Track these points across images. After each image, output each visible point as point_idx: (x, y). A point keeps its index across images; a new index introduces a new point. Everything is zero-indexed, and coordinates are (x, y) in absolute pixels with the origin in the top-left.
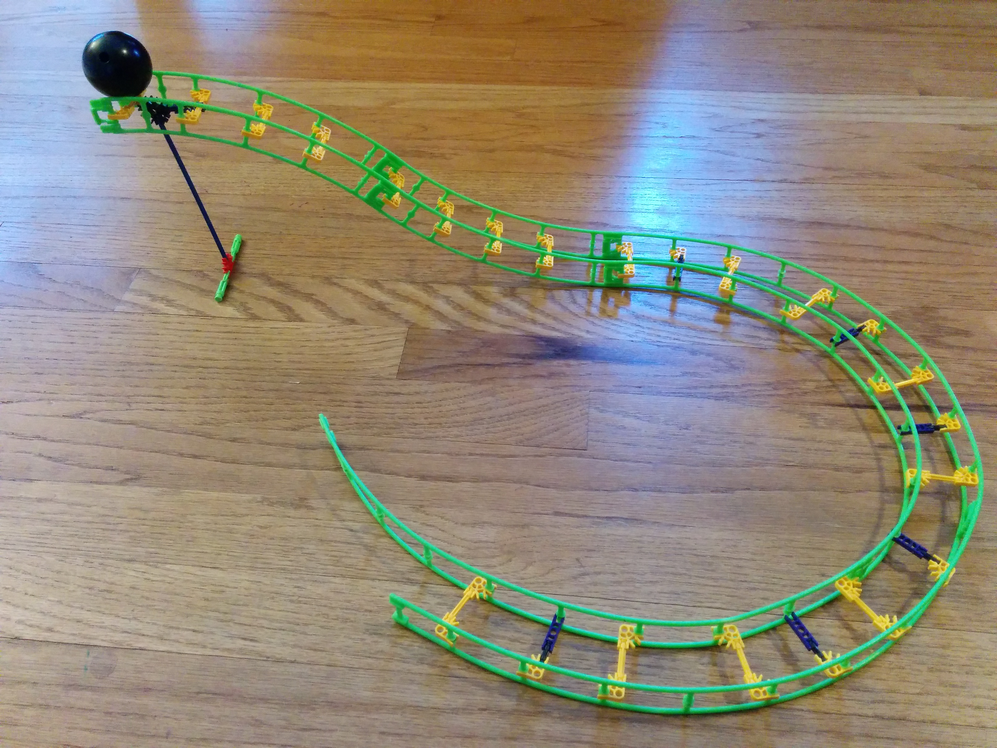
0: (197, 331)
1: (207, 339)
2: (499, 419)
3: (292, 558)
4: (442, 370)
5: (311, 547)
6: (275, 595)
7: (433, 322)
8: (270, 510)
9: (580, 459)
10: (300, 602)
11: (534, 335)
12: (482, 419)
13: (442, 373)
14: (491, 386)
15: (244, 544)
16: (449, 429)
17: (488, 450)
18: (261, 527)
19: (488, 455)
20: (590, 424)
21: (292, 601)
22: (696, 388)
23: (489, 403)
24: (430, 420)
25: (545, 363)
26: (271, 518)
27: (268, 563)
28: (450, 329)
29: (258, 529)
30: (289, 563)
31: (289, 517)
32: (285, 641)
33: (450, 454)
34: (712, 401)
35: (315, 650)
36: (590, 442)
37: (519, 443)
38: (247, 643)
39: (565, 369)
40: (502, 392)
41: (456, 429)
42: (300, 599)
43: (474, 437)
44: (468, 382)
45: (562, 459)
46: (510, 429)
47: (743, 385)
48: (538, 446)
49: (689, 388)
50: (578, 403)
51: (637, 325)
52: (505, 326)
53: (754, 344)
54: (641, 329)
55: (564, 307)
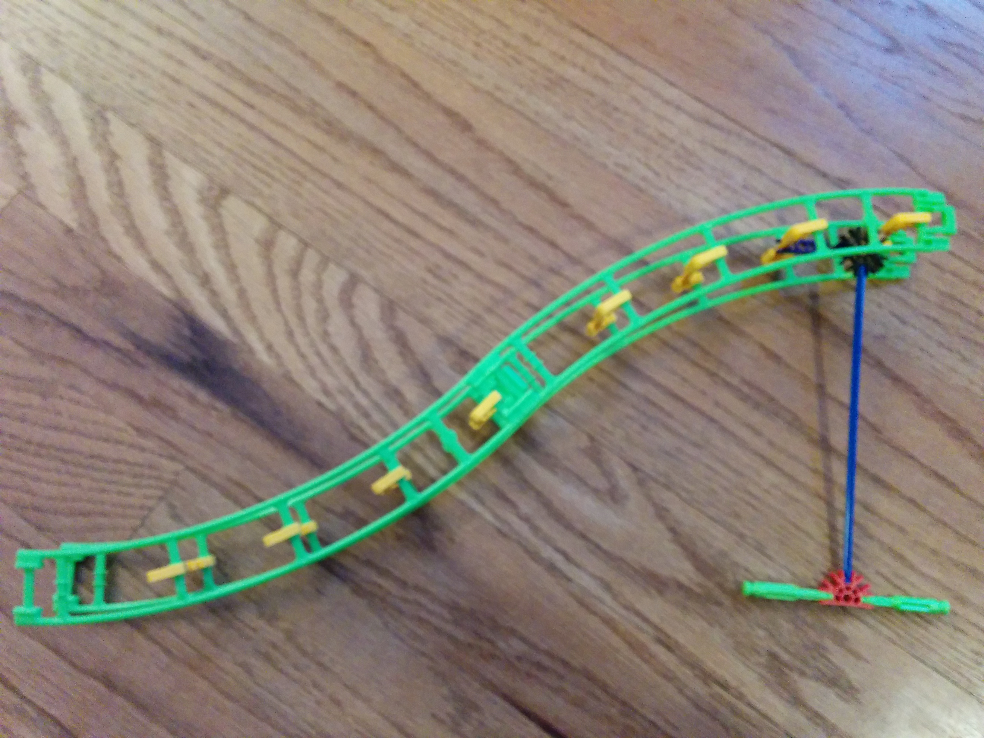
2: (23, 447)
4: (10, 307)
7: (59, 198)
14: (55, 375)
23: (30, 406)
37: (20, 509)
39: (183, 403)
44: (28, 349)
46: (23, 475)
50: (152, 482)
51: (352, 376)
52: (156, 266)
53: (496, 516)
54: (352, 388)
55: (271, 277)
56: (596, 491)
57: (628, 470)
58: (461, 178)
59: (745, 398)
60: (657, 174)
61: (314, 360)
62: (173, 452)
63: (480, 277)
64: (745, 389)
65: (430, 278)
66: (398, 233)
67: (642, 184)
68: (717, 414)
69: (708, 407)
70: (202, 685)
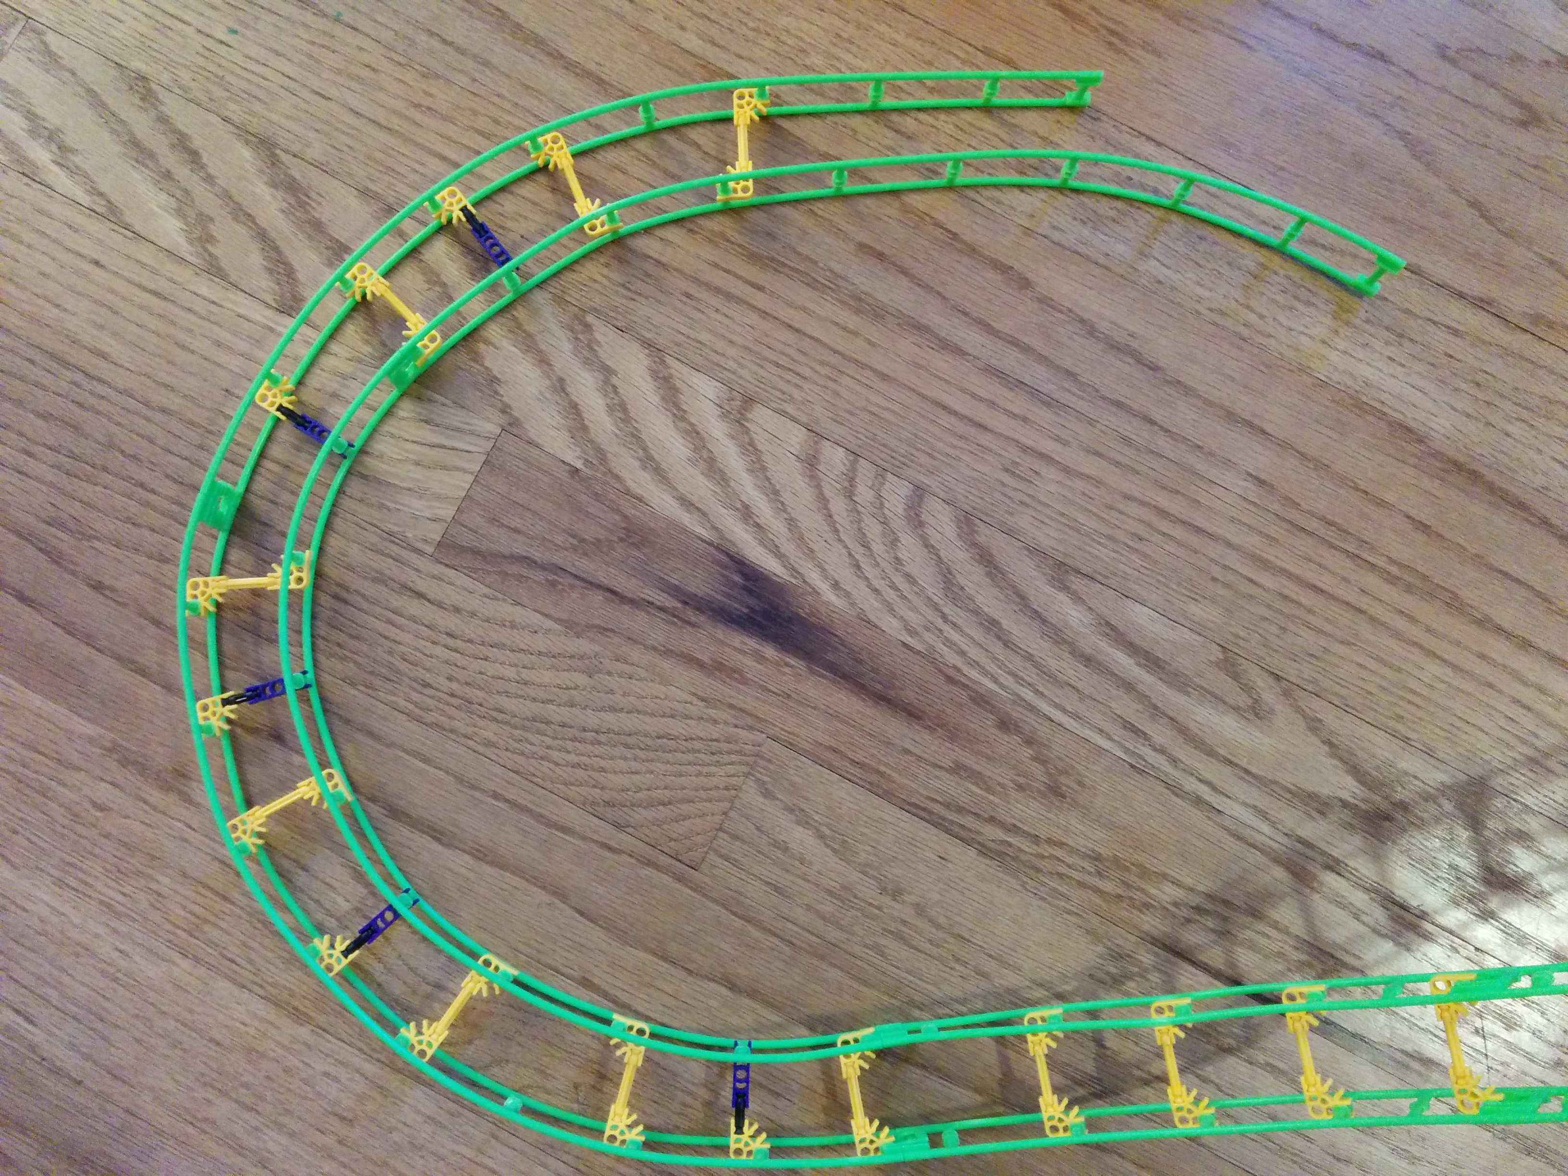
0: (97, 263)
1: (109, 296)
2: (578, 735)
3: (128, 889)
4: (524, 572)
5: (165, 880)
6: (82, 951)
7: (554, 433)
8: (119, 774)
9: (678, 886)
10: (115, 980)
11: (733, 549)
12: (548, 723)
13: (520, 578)
14: (597, 648)
15: (60, 829)
16: (481, 723)
17: (529, 797)
18: (95, 804)
19: (524, 809)
20: (732, 814)
21: (103, 972)
22: (960, 810)
23: (576, 688)
24: (455, 686)
25: (721, 632)
26: (117, 792)
27: (86, 884)
28: (579, 464)
29: (88, 806)
30: (120, 898)
31: (145, 802)
32: (75, 1041)
33: (460, 780)
34: (972, 853)
35: (115, 1077)
36: (712, 856)
37: (589, 806)
38: (20, 1020)
39: (748, 663)
40: (609, 673)
41: (494, 726)
42: (119, 975)
43: (516, 757)
44: (558, 621)
45: (646, 872)
46: (586, 767)
47: (1050, 841)
48: (617, 826)
49: (947, 806)
50: (734, 758)
51: (936, 608)
52: (687, 503)
53: (1127, 751)
54: (939, 622)
55: (822, 500)
56: (1236, 709)
57: (1271, 680)
58: (1027, 349)
59: (1393, 580)
60: (1262, 317)
61: (890, 595)
62: (750, 721)
63: (1067, 470)
64: (1394, 570)
65: (1006, 478)
66: (961, 427)
67: (1246, 332)
68: (1364, 602)
69: (1351, 596)
70: (833, 974)
